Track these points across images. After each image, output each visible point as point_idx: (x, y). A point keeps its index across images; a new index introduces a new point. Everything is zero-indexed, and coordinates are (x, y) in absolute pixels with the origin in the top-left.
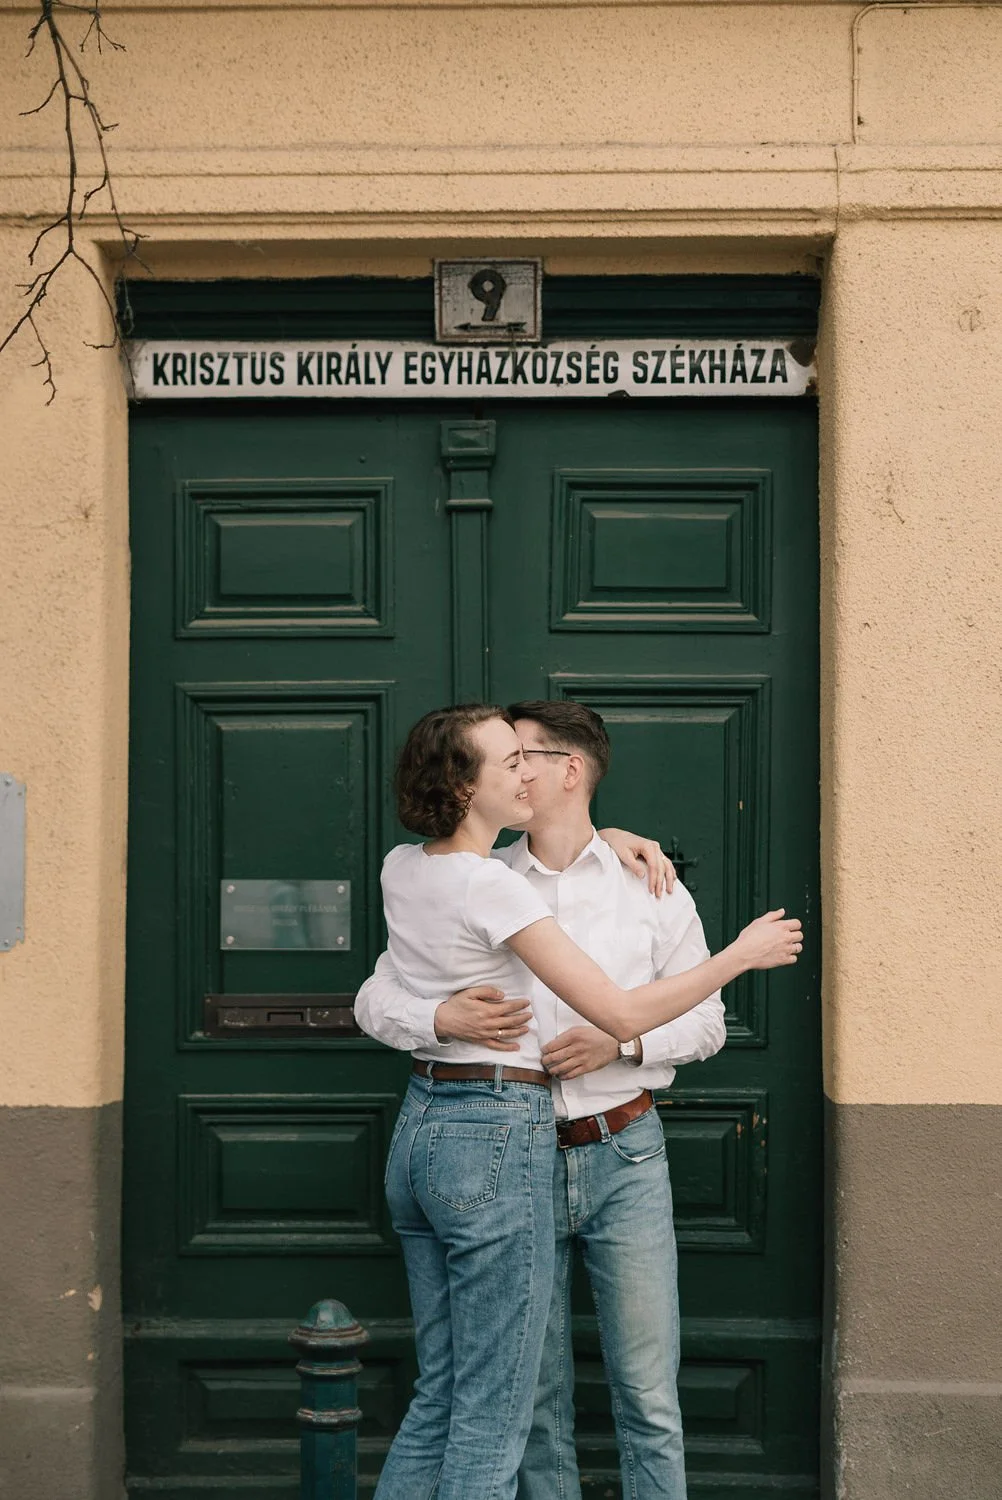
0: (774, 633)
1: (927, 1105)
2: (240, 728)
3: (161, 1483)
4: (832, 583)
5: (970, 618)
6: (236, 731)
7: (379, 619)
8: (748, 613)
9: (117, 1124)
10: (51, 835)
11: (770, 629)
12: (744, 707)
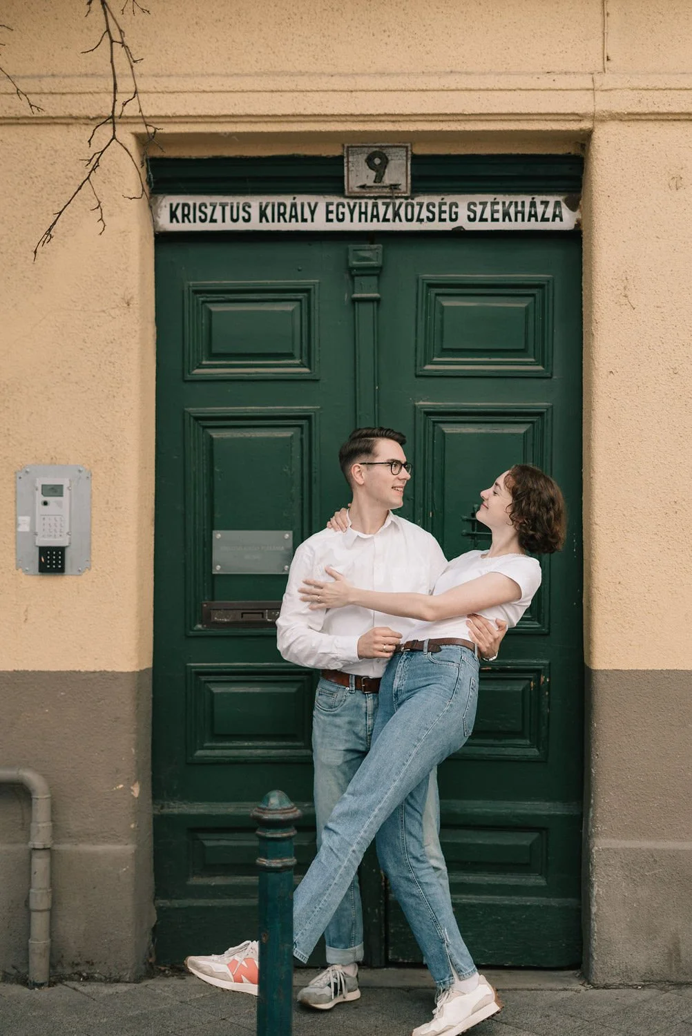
0: (554, 377)
1: (647, 670)
2: (224, 436)
3: (176, 903)
4: (590, 346)
5: (676, 368)
6: (222, 438)
7: (310, 368)
8: (538, 365)
9: (148, 681)
10: (107, 503)
11: (552, 374)
12: (536, 424)
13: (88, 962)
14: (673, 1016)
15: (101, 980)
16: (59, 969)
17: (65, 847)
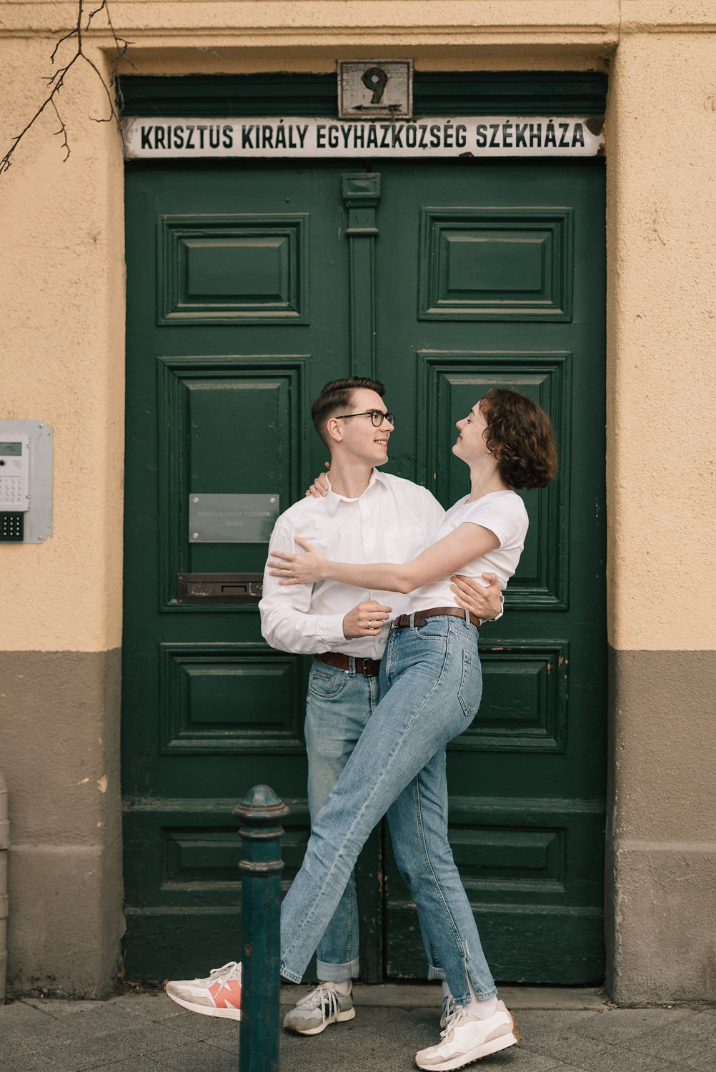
0: (574, 322)
1: (679, 651)
2: (201, 388)
3: (148, 911)
4: (614, 287)
5: (711, 312)
6: (200, 390)
7: (299, 312)
8: (556, 308)
9: (117, 663)
10: (71, 463)
11: (572, 319)
12: (553, 374)
13: (49, 977)
14: (707, 1039)
15: (63, 997)
16: (17, 985)
17: (24, 848)
